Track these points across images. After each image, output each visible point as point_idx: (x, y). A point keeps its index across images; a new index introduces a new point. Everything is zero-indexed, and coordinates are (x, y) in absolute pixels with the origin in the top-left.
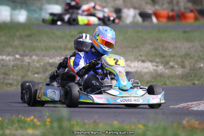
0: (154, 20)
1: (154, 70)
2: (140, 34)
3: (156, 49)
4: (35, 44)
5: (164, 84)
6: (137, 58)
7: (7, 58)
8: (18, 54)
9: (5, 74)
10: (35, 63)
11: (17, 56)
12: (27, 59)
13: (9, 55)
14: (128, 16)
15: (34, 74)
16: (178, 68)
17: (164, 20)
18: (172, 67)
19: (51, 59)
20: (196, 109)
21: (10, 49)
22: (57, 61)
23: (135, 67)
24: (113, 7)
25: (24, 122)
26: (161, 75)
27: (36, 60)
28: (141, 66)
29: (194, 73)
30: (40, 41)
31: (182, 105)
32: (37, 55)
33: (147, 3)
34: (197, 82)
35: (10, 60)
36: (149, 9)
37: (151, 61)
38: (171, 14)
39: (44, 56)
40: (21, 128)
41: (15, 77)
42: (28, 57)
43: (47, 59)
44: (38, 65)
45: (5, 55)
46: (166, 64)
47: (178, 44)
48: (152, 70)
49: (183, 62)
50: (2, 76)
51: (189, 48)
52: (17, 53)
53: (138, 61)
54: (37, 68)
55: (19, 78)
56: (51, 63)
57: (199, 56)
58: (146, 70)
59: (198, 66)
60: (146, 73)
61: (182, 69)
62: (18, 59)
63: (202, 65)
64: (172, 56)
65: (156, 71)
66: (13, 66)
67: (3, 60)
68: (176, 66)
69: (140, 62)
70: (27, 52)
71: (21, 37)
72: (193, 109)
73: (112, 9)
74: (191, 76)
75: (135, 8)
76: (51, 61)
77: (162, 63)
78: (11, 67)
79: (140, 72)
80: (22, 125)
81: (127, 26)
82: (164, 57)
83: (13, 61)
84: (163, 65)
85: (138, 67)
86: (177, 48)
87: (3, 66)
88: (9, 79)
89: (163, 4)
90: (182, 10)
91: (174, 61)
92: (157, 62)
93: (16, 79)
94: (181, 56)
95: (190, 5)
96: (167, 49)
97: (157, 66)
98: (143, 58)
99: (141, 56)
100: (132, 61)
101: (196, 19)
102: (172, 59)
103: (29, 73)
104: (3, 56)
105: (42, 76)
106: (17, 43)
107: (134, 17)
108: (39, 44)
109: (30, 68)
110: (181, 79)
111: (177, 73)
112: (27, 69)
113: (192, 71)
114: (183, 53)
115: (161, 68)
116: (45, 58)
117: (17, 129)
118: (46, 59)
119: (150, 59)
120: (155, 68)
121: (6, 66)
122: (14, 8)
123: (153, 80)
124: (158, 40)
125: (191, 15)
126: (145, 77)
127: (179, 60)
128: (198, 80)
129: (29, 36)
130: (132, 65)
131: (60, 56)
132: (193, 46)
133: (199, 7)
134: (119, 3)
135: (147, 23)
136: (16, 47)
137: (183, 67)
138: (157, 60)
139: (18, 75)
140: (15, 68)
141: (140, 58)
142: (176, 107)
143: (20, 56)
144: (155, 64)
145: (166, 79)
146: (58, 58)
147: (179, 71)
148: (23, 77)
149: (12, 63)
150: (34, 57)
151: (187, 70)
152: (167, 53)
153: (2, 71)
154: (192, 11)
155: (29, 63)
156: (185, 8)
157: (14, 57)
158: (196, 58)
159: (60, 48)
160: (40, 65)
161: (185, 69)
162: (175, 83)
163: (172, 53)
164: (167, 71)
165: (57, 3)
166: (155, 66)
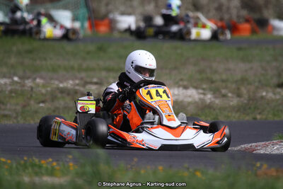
1: (200, 99)
2: (179, 51)
3: (201, 72)
4: (38, 62)
6: (177, 83)
7: (3, 81)
8: (17, 76)
10: (40, 89)
11: (16, 79)
12: (29, 83)
13: (4, 76)
15: (39, 103)
16: (232, 97)
18: (224, 96)
19: (61, 82)
20: (262, 152)
21: (5, 70)
22: (69, 85)
24: (141, 14)
26: (210, 107)
27: (41, 85)
28: (183, 93)
29: (254, 104)
30: (45, 59)
31: (243, 146)
32: (41, 78)
34: (258, 117)
35: (5, 84)
37: (196, 88)
38: (220, 24)
39: (51, 79)
41: (13, 107)
42: (30, 80)
43: (57, 82)
44: (44, 91)
46: (216, 91)
47: (231, 65)
48: (197, 100)
49: (238, 89)
51: (246, 71)
52: (15, 74)
53: (179, 87)
54: (42, 94)
55: (19, 108)
56: (61, 88)
57: (260, 81)
58: (190, 100)
59: (259, 95)
60: (189, 103)
61: (238, 99)
62: (17, 82)
63: (264, 94)
64: (223, 81)
65: (202, 100)
66: (11, 92)
68: (230, 95)
69: (181, 89)
70: (28, 73)
71: (19, 53)
72: (258, 152)
73: (140, 17)
74: (250, 108)
76: (61, 85)
77: (211, 90)
78: (7, 93)
79: (182, 102)
82: (212, 82)
83: (10, 85)
84: (212, 92)
85: (178, 95)
86: (229, 70)
88: (4, 110)
89: (209, 11)
90: (235, 19)
91: (226, 87)
92: (203, 89)
93: (15, 110)
94: (236, 82)
95: (244, 13)
96: (216, 72)
97: (204, 94)
98: (185, 83)
99: (182, 80)
101: (253, 31)
102: (224, 84)
103: (32, 102)
105: (50, 106)
106: (13, 60)
108: (44, 63)
109: (34, 95)
110: (238, 111)
111: (231, 103)
112: (29, 96)
113: (251, 102)
114: (239, 77)
115: (209, 97)
116: (52, 82)
118: (54, 84)
119: (195, 84)
120: (202, 96)
124: (203, 59)
125: (247, 26)
126: (189, 108)
127: (234, 86)
128: (260, 113)
129: (30, 52)
131: (73, 80)
132: (251, 68)
133: (256, 16)
134: (150, 8)
136: (13, 66)
137: (239, 96)
138: (204, 86)
139: (17, 104)
140: (13, 95)
141: (181, 83)
142: (236, 149)
143: (20, 78)
144: (201, 91)
145: (217, 111)
146: (71, 82)
147: (234, 102)
148: (24, 106)
149: (9, 88)
150: (38, 80)
151: (244, 100)
152: (216, 77)
154: (247, 21)
155: (32, 88)
156: (238, 17)
157: (10, 80)
158: (257, 84)
159: (72, 68)
160: (47, 91)
161: (242, 99)
162: (228, 117)
163: (224, 77)
164: (217, 101)
165: (65, 8)
166: (201, 94)
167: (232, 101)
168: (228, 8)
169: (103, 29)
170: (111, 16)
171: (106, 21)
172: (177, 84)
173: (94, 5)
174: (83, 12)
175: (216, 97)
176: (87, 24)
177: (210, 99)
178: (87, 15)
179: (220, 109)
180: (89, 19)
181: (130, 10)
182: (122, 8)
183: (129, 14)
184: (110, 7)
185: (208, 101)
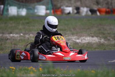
0: (98, 13)
1: (99, 41)
2: (90, 22)
3: (99, 30)
4: (31, 27)
5: (104, 49)
7: (16, 36)
8: (22, 33)
9: (15, 44)
10: (32, 38)
11: (22, 34)
12: (27, 36)
13: (17, 34)
14: (83, 11)
17: (104, 14)
18: (109, 40)
21: (17, 31)
23: (88, 40)
24: (75, 6)
25: (28, 70)
26: (103, 44)
27: (32, 37)
28: (92, 39)
30: (34, 26)
32: (32, 34)
33: (94, 4)
35: (17, 37)
36: (95, 8)
37: (97, 37)
38: (107, 10)
40: (26, 73)
41: (21, 46)
42: (27, 35)
45: (15, 34)
46: (105, 38)
47: (112, 27)
48: (98, 42)
50: (13, 46)
53: (90, 36)
58: (94, 42)
60: (94, 43)
62: (22, 36)
64: (108, 34)
65: (100, 42)
66: (19, 40)
67: (13, 36)
68: (111, 39)
69: (91, 37)
70: (27, 32)
71: (23, 24)
73: (74, 8)
75: (87, 7)
77: (103, 38)
78: (18, 40)
79: (91, 43)
80: (26, 71)
81: (83, 17)
82: (104, 34)
83: (19, 37)
84: (104, 39)
85: (90, 40)
86: (111, 29)
87: (13, 40)
88: (17, 47)
89: (103, 5)
90: (114, 8)
91: (110, 36)
92: (100, 37)
94: (114, 34)
96: (106, 30)
97: (100, 39)
98: (93, 35)
99: (91, 33)
100: (86, 36)
104: (13, 34)
106: (21, 27)
107: (87, 12)
108: (33, 28)
109: (29, 41)
110: (114, 46)
111: (112, 43)
112: (27, 41)
115: (102, 41)
117: (23, 74)
119: (96, 35)
120: (99, 40)
121: (15, 40)
122: (19, 8)
123: (98, 47)
124: (100, 25)
126: (94, 45)
127: (113, 36)
129: (28, 23)
130: (86, 39)
134: (78, 4)
135: (94, 15)
136: (20, 29)
138: (100, 36)
139: (22, 45)
140: (20, 41)
141: (91, 35)
142: (112, 62)
143: (23, 34)
144: (99, 38)
145: (106, 46)
149: (19, 38)
150: (31, 35)
152: (106, 32)
153: (13, 43)
155: (28, 38)
157: (19, 35)
162: (111, 49)
163: (109, 32)
164: (106, 42)
165: (43, 5)
166: (99, 39)
167: (112, 42)
168: (111, 3)
169: (59, 13)
170: (62, 8)
171: (60, 10)
172: (89, 35)
173: (55, 3)
174: (50, 6)
175: (105, 41)
176: (52, 11)
177: (103, 41)
178: (52, 7)
179: (107, 45)
180: (53, 9)
181: (70, 5)
182: (67, 4)
183: (70, 7)
184: (62, 4)
185: (102, 42)
